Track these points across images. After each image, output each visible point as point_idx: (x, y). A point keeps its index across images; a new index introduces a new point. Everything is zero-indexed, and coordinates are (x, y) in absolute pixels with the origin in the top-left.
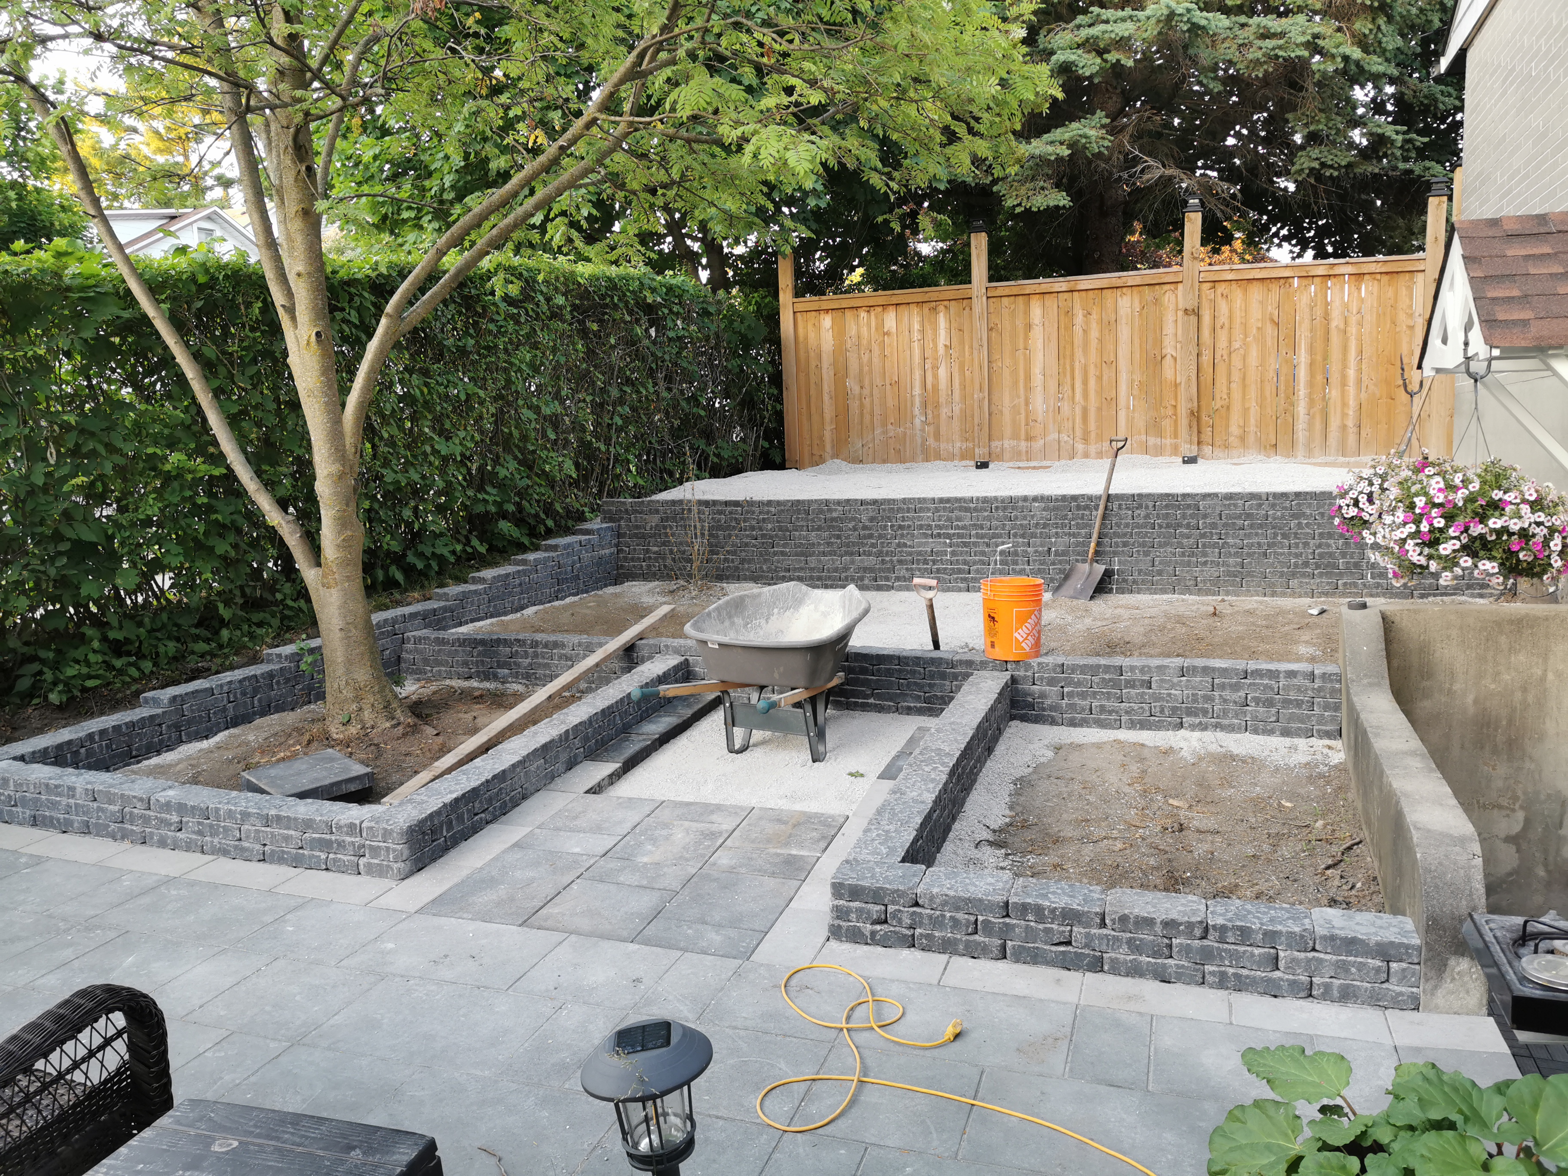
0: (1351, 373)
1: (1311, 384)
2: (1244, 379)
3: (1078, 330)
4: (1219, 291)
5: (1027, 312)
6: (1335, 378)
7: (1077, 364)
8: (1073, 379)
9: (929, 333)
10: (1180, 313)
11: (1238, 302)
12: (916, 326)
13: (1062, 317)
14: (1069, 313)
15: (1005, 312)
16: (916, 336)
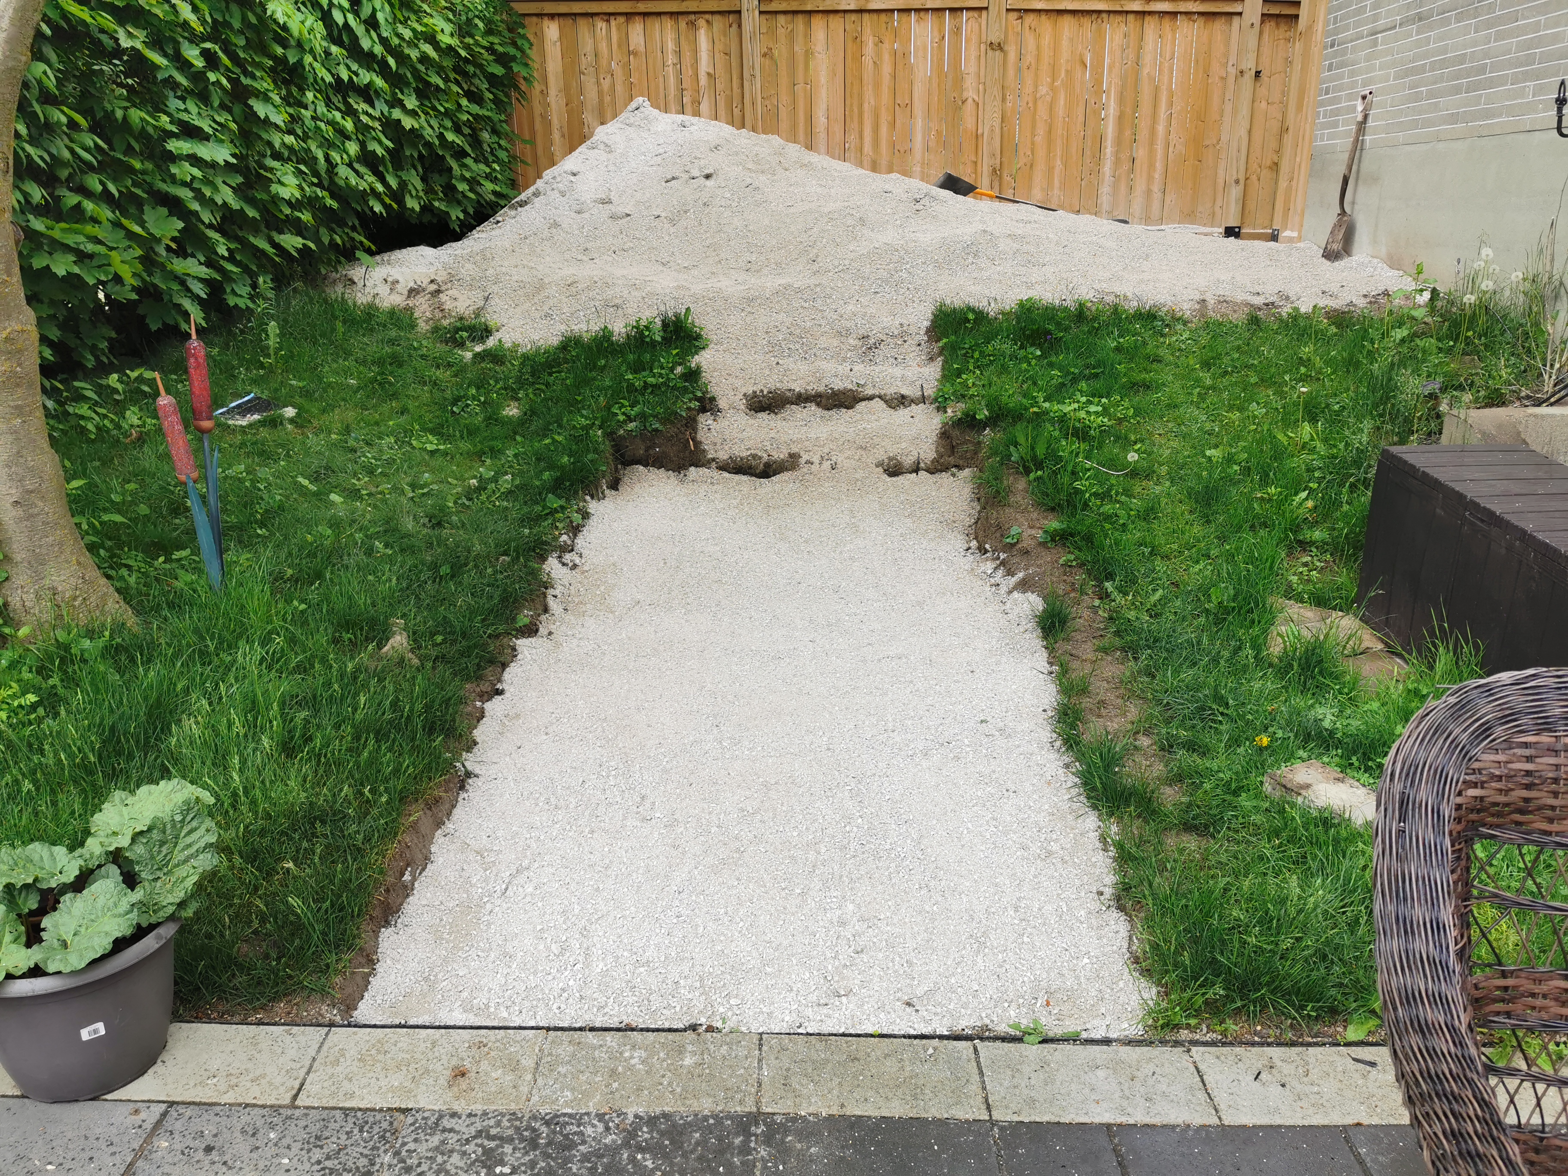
0: (1161, 129)
1: (1118, 141)
2: (1050, 132)
3: (868, 60)
4: (1026, 25)
5: (808, 36)
6: (1143, 135)
7: (866, 106)
8: (861, 122)
9: (687, 55)
10: (983, 47)
11: (1047, 40)
12: (670, 46)
13: (850, 44)
14: (857, 39)
15: (781, 32)
16: (671, 59)
